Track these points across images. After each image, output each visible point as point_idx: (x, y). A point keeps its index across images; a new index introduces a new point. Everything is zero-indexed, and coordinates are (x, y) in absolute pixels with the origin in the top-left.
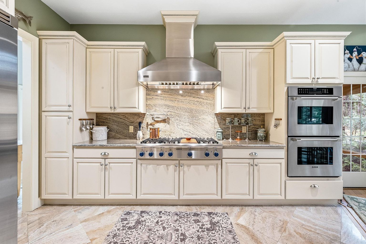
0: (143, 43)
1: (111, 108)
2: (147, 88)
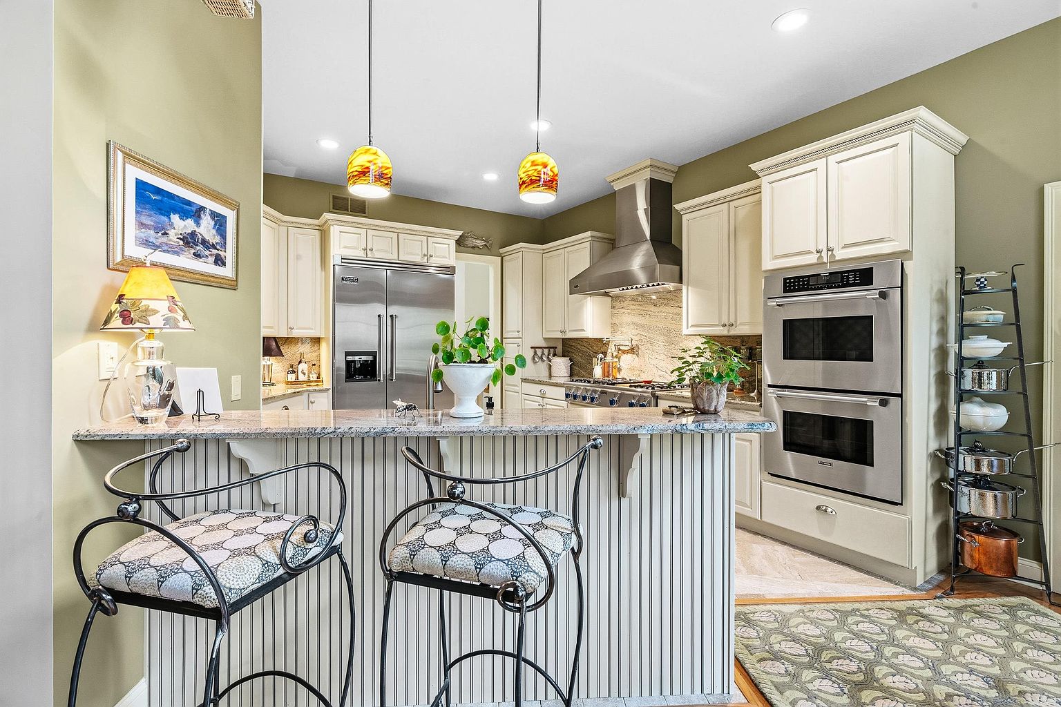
0: (588, 234)
1: (562, 332)
2: (612, 297)
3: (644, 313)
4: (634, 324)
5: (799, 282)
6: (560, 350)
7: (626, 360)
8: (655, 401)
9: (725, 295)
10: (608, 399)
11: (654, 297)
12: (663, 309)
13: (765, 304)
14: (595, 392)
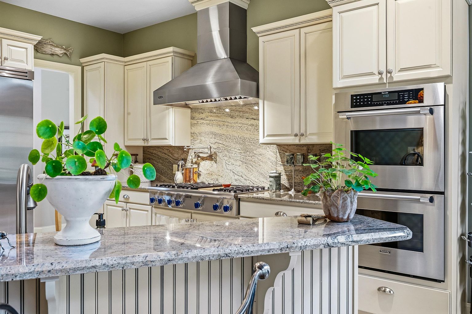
1: (144, 140)
2: (191, 109)
3: (221, 123)
4: (212, 133)
5: (364, 98)
6: (140, 157)
7: (205, 166)
8: (237, 203)
9: (297, 109)
10: (192, 202)
11: (227, 110)
12: (239, 120)
13: (336, 117)
14: (180, 196)
